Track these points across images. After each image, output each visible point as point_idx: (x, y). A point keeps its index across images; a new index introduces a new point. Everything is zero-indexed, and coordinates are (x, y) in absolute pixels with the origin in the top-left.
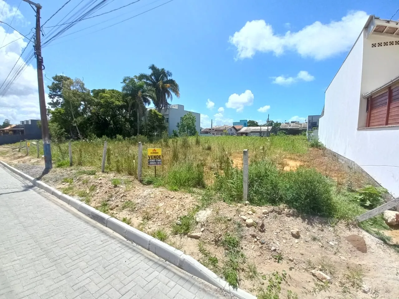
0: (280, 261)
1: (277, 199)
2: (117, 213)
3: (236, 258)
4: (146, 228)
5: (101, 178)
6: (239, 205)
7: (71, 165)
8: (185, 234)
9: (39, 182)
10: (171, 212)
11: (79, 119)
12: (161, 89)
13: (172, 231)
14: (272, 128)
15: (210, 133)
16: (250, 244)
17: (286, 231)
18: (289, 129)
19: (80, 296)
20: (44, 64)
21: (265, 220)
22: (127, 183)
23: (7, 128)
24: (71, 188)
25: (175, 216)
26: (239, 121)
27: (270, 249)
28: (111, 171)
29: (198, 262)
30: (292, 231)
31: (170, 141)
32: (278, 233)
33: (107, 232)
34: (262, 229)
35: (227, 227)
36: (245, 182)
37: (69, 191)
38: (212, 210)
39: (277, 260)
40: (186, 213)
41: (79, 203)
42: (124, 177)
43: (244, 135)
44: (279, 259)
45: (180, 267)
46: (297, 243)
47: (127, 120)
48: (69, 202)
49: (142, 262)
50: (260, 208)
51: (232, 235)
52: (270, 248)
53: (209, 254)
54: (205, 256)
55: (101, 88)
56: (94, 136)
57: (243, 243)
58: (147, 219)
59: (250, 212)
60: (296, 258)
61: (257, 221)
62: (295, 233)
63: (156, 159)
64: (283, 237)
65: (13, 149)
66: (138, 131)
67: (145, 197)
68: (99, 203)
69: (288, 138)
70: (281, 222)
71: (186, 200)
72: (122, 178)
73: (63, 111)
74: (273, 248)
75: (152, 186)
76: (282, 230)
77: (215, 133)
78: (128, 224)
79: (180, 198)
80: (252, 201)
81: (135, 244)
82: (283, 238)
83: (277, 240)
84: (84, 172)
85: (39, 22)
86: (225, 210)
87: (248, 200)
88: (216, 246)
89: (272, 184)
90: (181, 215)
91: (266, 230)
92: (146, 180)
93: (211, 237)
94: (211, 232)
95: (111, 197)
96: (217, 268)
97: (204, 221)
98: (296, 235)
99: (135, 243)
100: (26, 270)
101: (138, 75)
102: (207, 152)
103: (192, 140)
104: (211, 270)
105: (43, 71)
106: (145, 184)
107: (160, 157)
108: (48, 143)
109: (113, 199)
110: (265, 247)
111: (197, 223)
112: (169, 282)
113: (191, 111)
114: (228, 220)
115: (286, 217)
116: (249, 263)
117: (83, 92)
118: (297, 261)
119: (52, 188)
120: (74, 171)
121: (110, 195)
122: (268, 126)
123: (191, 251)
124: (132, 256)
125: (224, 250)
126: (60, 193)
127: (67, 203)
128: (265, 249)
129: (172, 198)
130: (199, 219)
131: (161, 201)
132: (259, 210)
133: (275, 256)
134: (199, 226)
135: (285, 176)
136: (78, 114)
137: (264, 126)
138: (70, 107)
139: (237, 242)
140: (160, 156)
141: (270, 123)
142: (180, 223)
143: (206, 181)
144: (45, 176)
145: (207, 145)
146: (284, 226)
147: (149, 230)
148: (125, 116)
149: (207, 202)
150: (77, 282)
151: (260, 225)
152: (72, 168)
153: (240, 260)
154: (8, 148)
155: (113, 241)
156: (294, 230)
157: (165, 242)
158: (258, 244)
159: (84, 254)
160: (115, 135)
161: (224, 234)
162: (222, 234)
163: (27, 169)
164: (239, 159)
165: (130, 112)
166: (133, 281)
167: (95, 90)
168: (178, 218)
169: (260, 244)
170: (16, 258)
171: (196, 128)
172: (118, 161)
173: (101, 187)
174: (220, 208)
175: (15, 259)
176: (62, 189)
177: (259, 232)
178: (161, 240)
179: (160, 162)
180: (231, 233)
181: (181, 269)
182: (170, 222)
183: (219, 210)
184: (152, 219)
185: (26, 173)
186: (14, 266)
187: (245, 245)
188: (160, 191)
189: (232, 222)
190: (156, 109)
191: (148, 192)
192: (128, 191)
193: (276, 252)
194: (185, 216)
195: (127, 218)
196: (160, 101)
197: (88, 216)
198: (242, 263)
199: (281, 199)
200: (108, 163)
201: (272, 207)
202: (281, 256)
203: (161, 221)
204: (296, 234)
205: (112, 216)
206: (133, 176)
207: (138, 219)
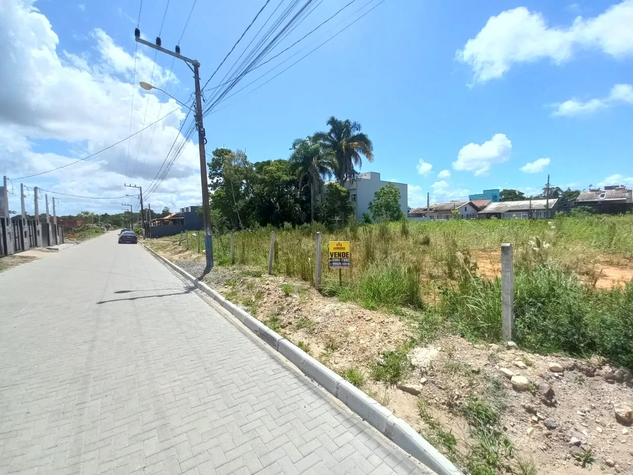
0: (587, 464)
1: (582, 345)
2: (290, 334)
3: (492, 444)
4: (330, 361)
5: (268, 281)
6: (495, 346)
7: (233, 263)
8: (393, 382)
9: (200, 282)
10: (368, 343)
11: (241, 203)
12: (344, 150)
13: (370, 373)
14: (558, 203)
15: (424, 215)
16: (523, 424)
17: (603, 410)
18: (600, 203)
19: (250, 442)
20: (206, 137)
21: (556, 383)
22: (301, 291)
23: (167, 217)
24: (234, 294)
25: (374, 350)
26: (482, 193)
27: (568, 441)
28: (280, 273)
29: (417, 434)
30: (617, 410)
31: (360, 230)
32: (585, 412)
33: (278, 358)
34: (549, 399)
35: (471, 384)
36: (506, 304)
37: (233, 297)
38: (439, 348)
39: (581, 463)
40: (392, 348)
41: (245, 314)
42: (296, 283)
43: (493, 217)
44: (585, 461)
45: (387, 434)
46: (627, 434)
47: (297, 201)
48: (232, 311)
49: (328, 413)
50: (542, 359)
51: (482, 400)
52: (568, 439)
53: (439, 425)
54: (431, 427)
55: (265, 160)
56: (257, 224)
57: (507, 420)
58: (332, 349)
59: (521, 364)
60: (620, 461)
61: (537, 383)
62: (624, 416)
63: (342, 257)
64: (596, 420)
65: (174, 242)
66: (312, 215)
67: (327, 314)
68: (268, 317)
69: (601, 221)
70: (593, 391)
71: (391, 327)
72: (294, 284)
73: (223, 194)
74: (574, 440)
75: (335, 298)
76: (594, 408)
77: (435, 215)
78: (306, 351)
79: (382, 322)
80: (521, 342)
81: (316, 384)
82: (597, 422)
83: (584, 426)
84: (248, 273)
85: (199, 85)
86: (466, 352)
87: (512, 340)
88: (451, 415)
89: (571, 313)
90: (384, 349)
91: (559, 403)
92: (328, 288)
93: (440, 397)
94: (440, 388)
95: (282, 310)
96: (454, 453)
97: (425, 366)
98: (626, 418)
99: (315, 381)
100: (187, 395)
101: (312, 135)
102: (422, 247)
103: (394, 227)
104: (444, 453)
105: (205, 145)
106: (326, 296)
107: (347, 255)
108: (209, 234)
109: (285, 313)
110: (557, 436)
111: (413, 367)
112: (370, 455)
113: (392, 182)
114: (473, 371)
115: (604, 382)
116: (520, 459)
117: (245, 167)
118: (623, 466)
119: (215, 292)
120: (237, 271)
121: (280, 306)
122: (548, 197)
123: (404, 413)
124: (313, 400)
125: (467, 425)
126: (223, 299)
127: (231, 312)
128: (555, 438)
129: (368, 321)
130: (417, 361)
131: (352, 323)
132: (540, 362)
133: (579, 455)
134: (416, 373)
135: (599, 300)
136: (239, 197)
137: (537, 198)
138: (231, 188)
139: (495, 415)
140: (347, 253)
141: (551, 193)
142: (384, 363)
143: (425, 297)
144: (207, 276)
145: (421, 237)
146: (600, 399)
147: (335, 365)
148: (295, 195)
149: (428, 334)
150: (246, 421)
151: (546, 391)
152: (234, 266)
153: (502, 450)
154: (168, 240)
155: (287, 373)
156: (623, 410)
157: (361, 389)
158: (541, 428)
159: (253, 384)
160: (282, 222)
161: (466, 396)
162: (462, 396)
163: (188, 266)
164: (486, 261)
165: (301, 189)
166: (316, 439)
167: (258, 163)
168: (379, 354)
169: (546, 428)
170: (177, 378)
171: (401, 208)
172: (288, 260)
173: (269, 294)
174: (456, 348)
175: (175, 379)
176: (224, 293)
177: (543, 405)
178: (355, 385)
179: (347, 262)
180: (481, 397)
181: (388, 440)
182: (367, 358)
183: (453, 351)
184: (339, 349)
185: (188, 272)
186: (174, 388)
187: (512, 424)
188: (350, 308)
189: (481, 375)
190: (338, 182)
191: (331, 308)
192: (304, 303)
193: (579, 448)
194: (392, 353)
195: (303, 342)
196: (344, 169)
197: (255, 333)
198: (506, 457)
199: (592, 347)
200: (276, 262)
201: (571, 361)
202: (590, 455)
203: (353, 354)
204: (626, 416)
205: (285, 337)
206: (309, 282)
207: (318, 347)
